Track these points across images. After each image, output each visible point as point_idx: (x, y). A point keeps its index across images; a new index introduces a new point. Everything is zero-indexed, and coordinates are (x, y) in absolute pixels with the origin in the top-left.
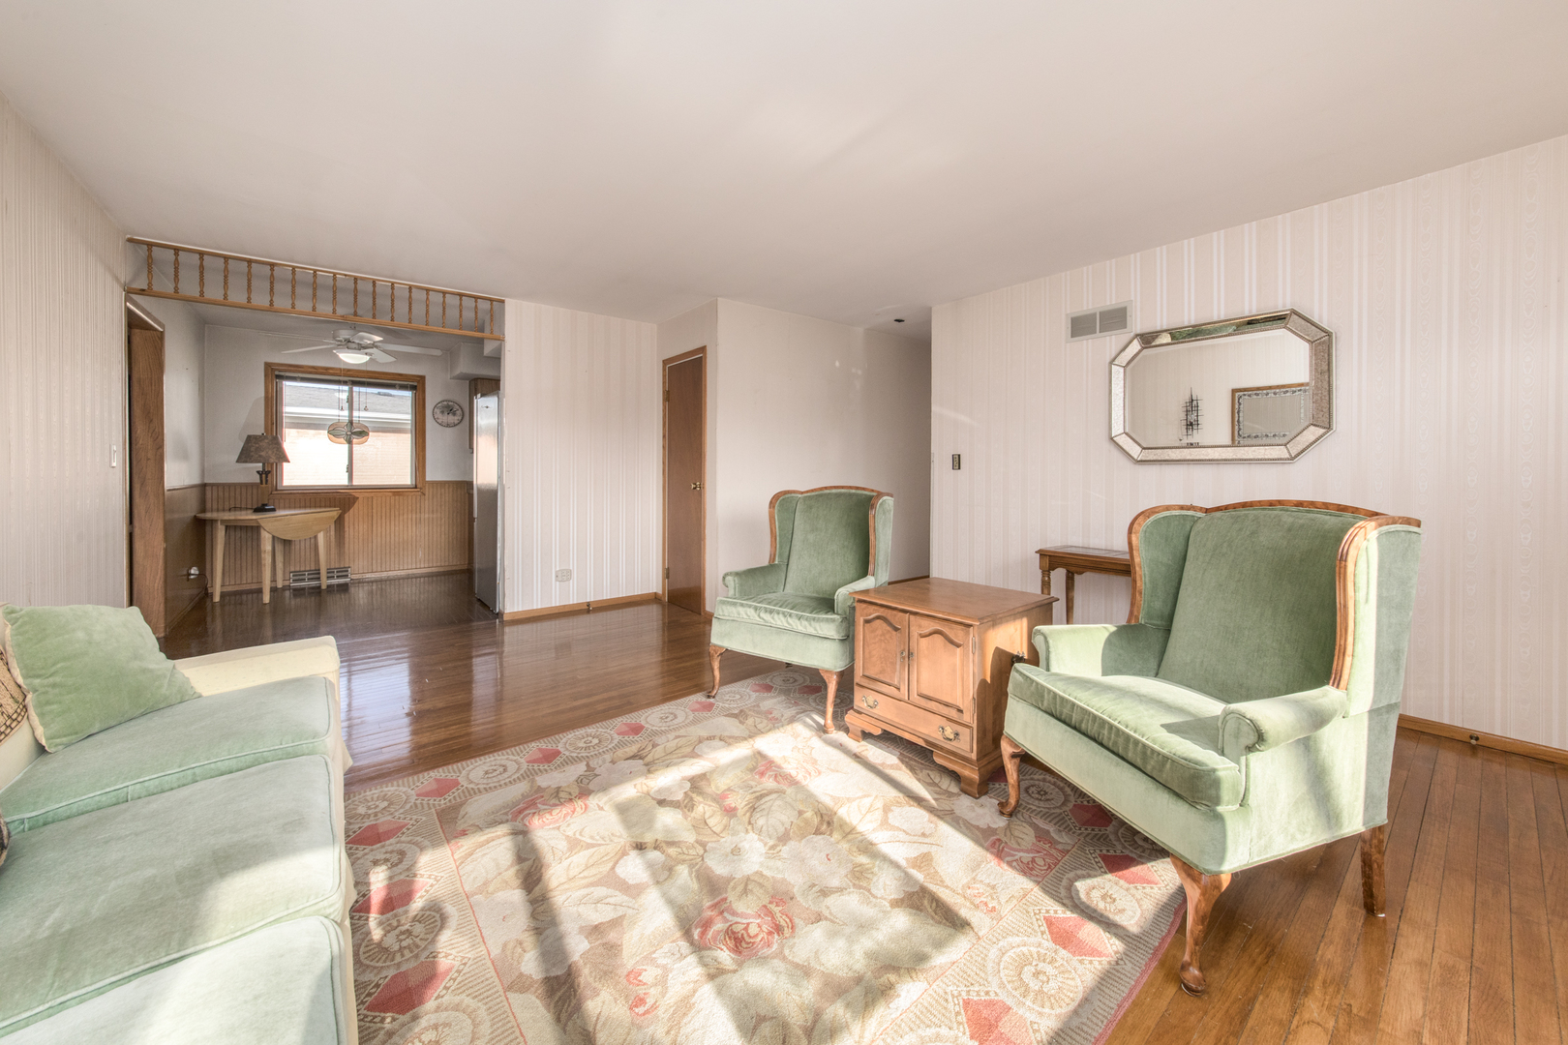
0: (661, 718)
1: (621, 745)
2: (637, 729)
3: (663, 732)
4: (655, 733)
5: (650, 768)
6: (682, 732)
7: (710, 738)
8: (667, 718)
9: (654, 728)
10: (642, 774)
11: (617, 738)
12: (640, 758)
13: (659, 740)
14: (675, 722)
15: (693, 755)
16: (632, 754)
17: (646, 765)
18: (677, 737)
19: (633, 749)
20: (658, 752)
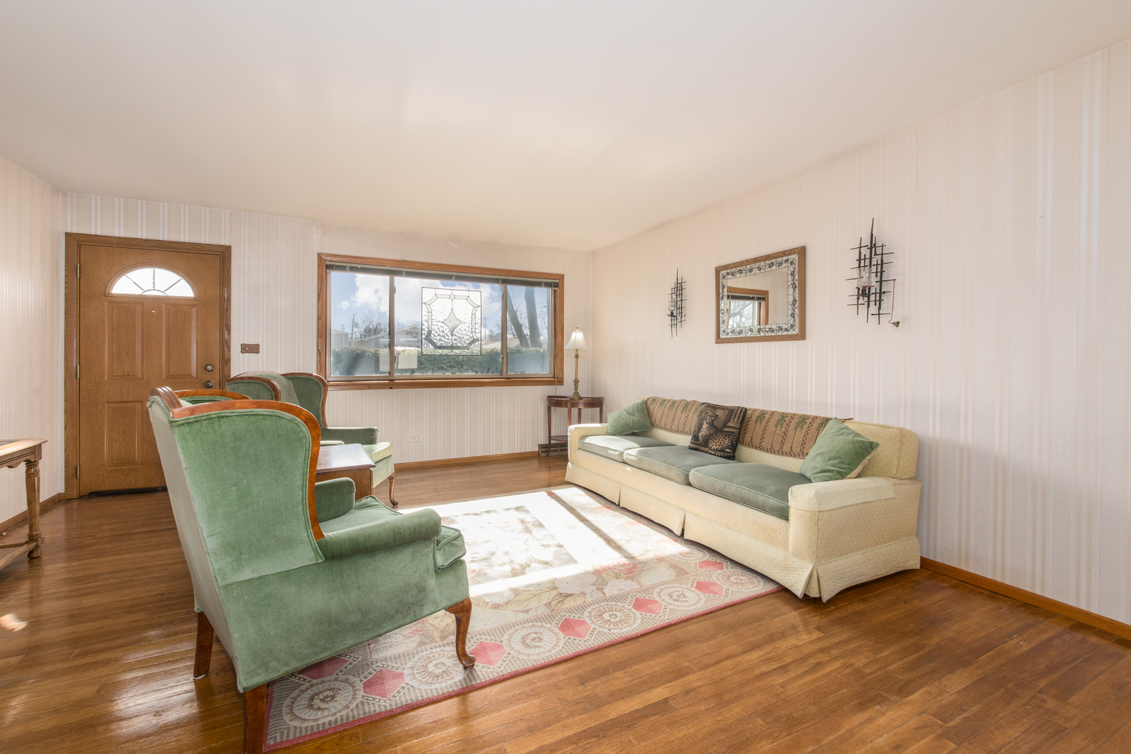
0: (540, 640)
1: (581, 609)
2: (568, 626)
3: (539, 619)
4: (549, 618)
5: (553, 585)
6: (522, 616)
7: (496, 607)
8: (533, 640)
9: (549, 625)
10: (559, 580)
11: (585, 617)
12: (561, 594)
13: (543, 610)
14: (525, 632)
15: (516, 591)
16: (569, 598)
17: (556, 588)
18: (526, 612)
19: (569, 603)
20: (546, 598)
